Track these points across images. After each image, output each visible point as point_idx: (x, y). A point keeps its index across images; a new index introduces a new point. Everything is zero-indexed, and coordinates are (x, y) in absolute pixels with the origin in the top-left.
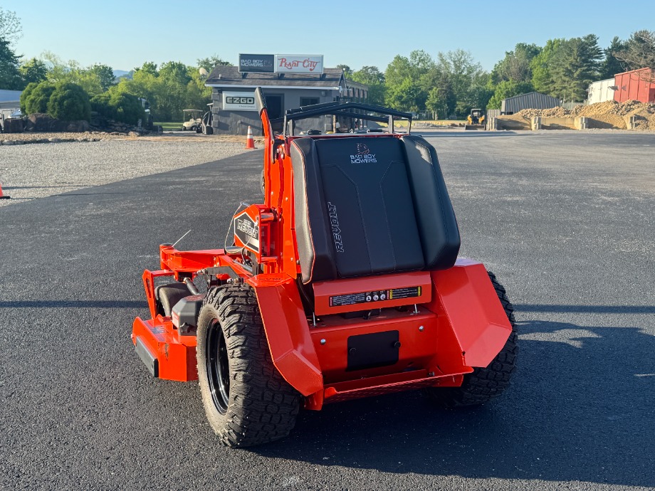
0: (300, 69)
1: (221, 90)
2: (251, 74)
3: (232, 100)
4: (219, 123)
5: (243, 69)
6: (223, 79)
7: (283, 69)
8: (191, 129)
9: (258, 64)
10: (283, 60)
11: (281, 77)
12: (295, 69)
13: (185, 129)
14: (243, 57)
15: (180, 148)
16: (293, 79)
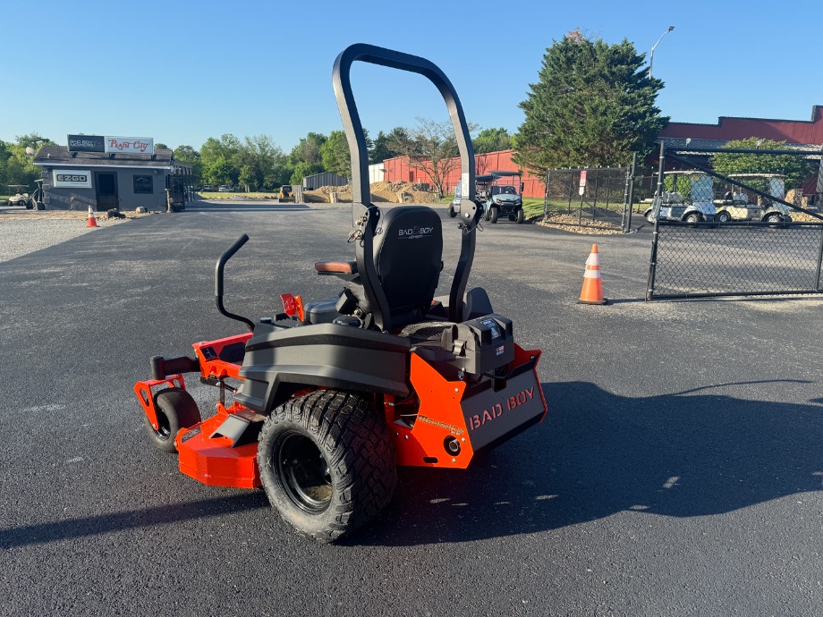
0: (131, 150)
1: (51, 169)
2: (80, 154)
3: (64, 178)
4: (51, 199)
5: (72, 149)
6: (52, 159)
7: (114, 150)
8: (18, 203)
10: (113, 141)
11: (112, 157)
12: (125, 150)
13: (12, 204)
14: (71, 138)
15: (16, 228)
16: (124, 159)
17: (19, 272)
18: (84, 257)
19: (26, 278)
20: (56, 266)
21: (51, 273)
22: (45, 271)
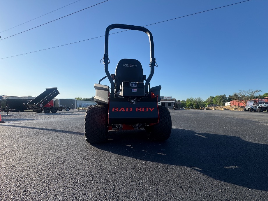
0: (168, 99)
10: (165, 97)
11: (165, 100)
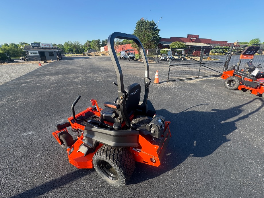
1: (28, 51)
2: (35, 47)
3: (32, 53)
4: (30, 59)
5: (32, 46)
6: (28, 49)
7: (43, 46)
8: (22, 59)
9: (36, 45)
10: (42, 44)
11: (43, 48)
12: (46, 46)
13: (20, 59)
14: (32, 44)
15: (21, 66)
16: (46, 49)
17: (22, 81)
18: (38, 75)
19: (24, 83)
20: (32, 78)
21: (30, 81)
22: (28, 80)
